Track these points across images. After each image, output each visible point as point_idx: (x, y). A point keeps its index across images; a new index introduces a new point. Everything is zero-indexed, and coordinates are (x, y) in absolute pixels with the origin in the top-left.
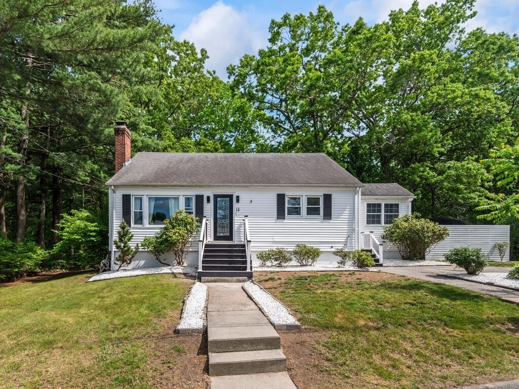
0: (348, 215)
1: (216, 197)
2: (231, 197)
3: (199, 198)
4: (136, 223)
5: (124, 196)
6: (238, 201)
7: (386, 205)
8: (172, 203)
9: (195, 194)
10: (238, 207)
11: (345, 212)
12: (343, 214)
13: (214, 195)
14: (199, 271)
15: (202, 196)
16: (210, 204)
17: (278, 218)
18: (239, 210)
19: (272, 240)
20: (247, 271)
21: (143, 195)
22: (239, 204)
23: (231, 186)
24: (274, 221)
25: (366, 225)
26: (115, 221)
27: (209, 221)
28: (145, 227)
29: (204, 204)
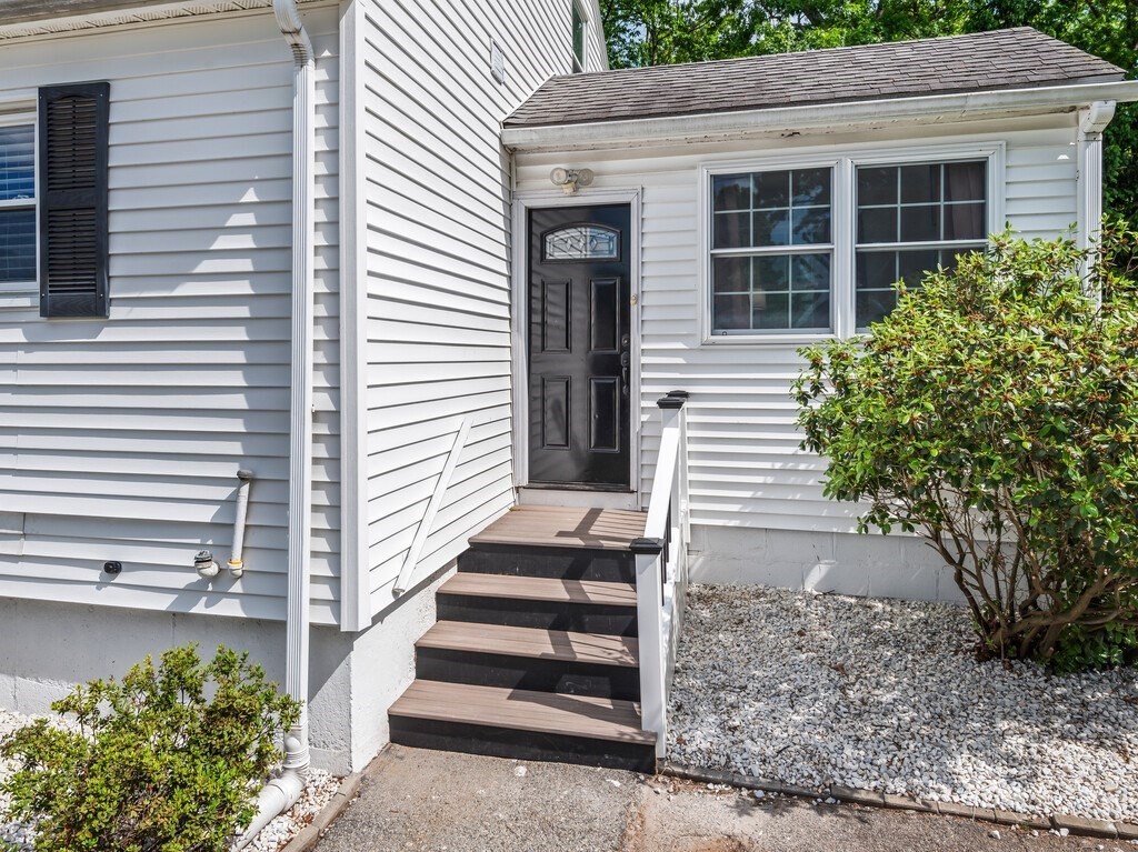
0: (246, 265)
7: (873, 182)
11: (223, 242)
12: (206, 266)
25: (707, 336)
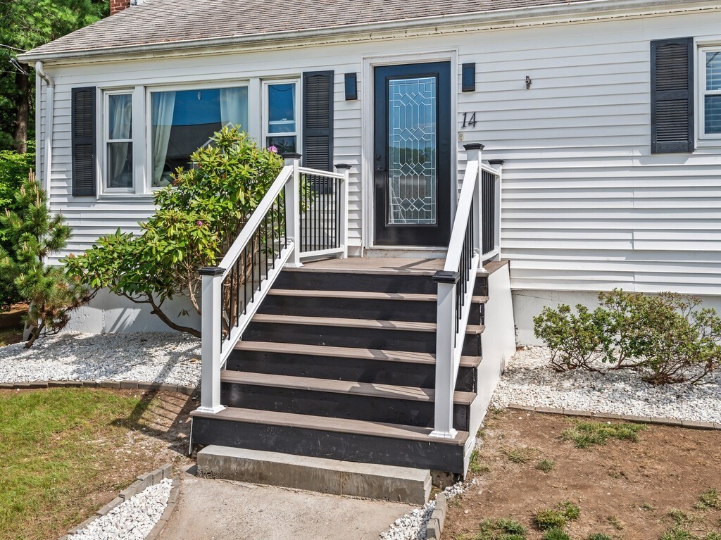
1: (383, 75)
2: (440, 70)
3: (318, 83)
4: (113, 182)
5: (76, 92)
6: (469, 84)
8: (229, 109)
9: (300, 72)
10: (470, 109)
13: (377, 70)
14: (202, 410)
15: (329, 75)
16: (355, 105)
17: (655, 150)
18: (473, 123)
19: (628, 246)
20: (436, 434)
21: (133, 88)
22: (471, 97)
23: (436, 26)
24: (637, 163)
26: (49, 176)
27: (354, 170)
28: (138, 195)
29: (336, 106)
